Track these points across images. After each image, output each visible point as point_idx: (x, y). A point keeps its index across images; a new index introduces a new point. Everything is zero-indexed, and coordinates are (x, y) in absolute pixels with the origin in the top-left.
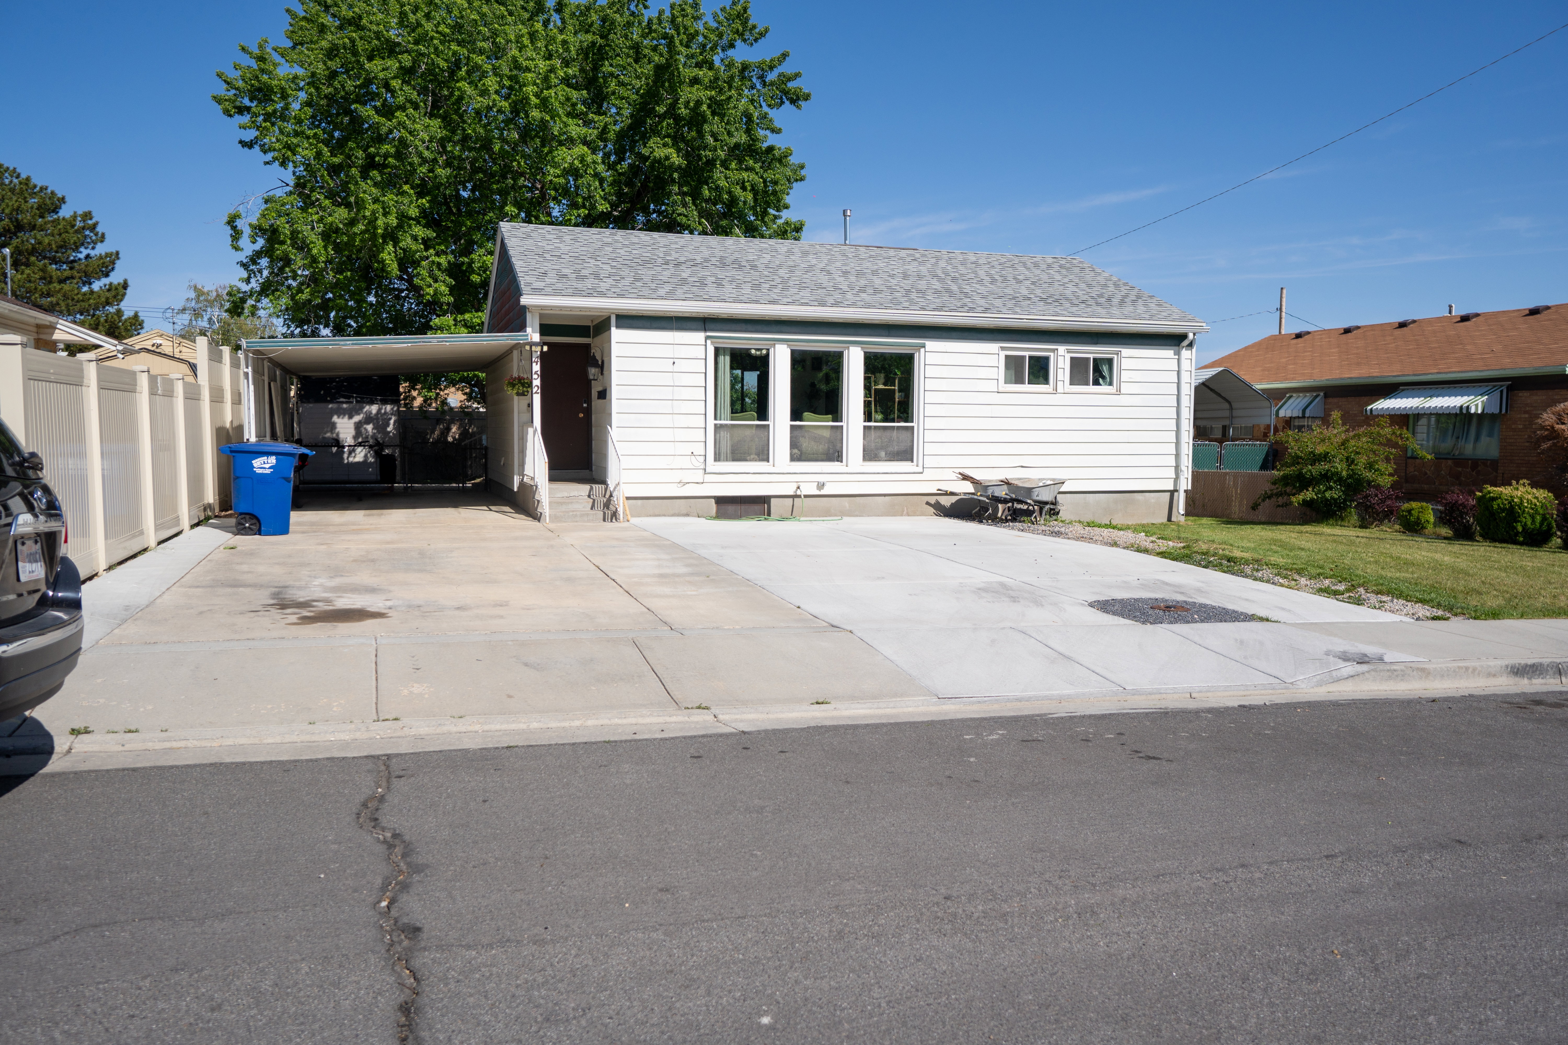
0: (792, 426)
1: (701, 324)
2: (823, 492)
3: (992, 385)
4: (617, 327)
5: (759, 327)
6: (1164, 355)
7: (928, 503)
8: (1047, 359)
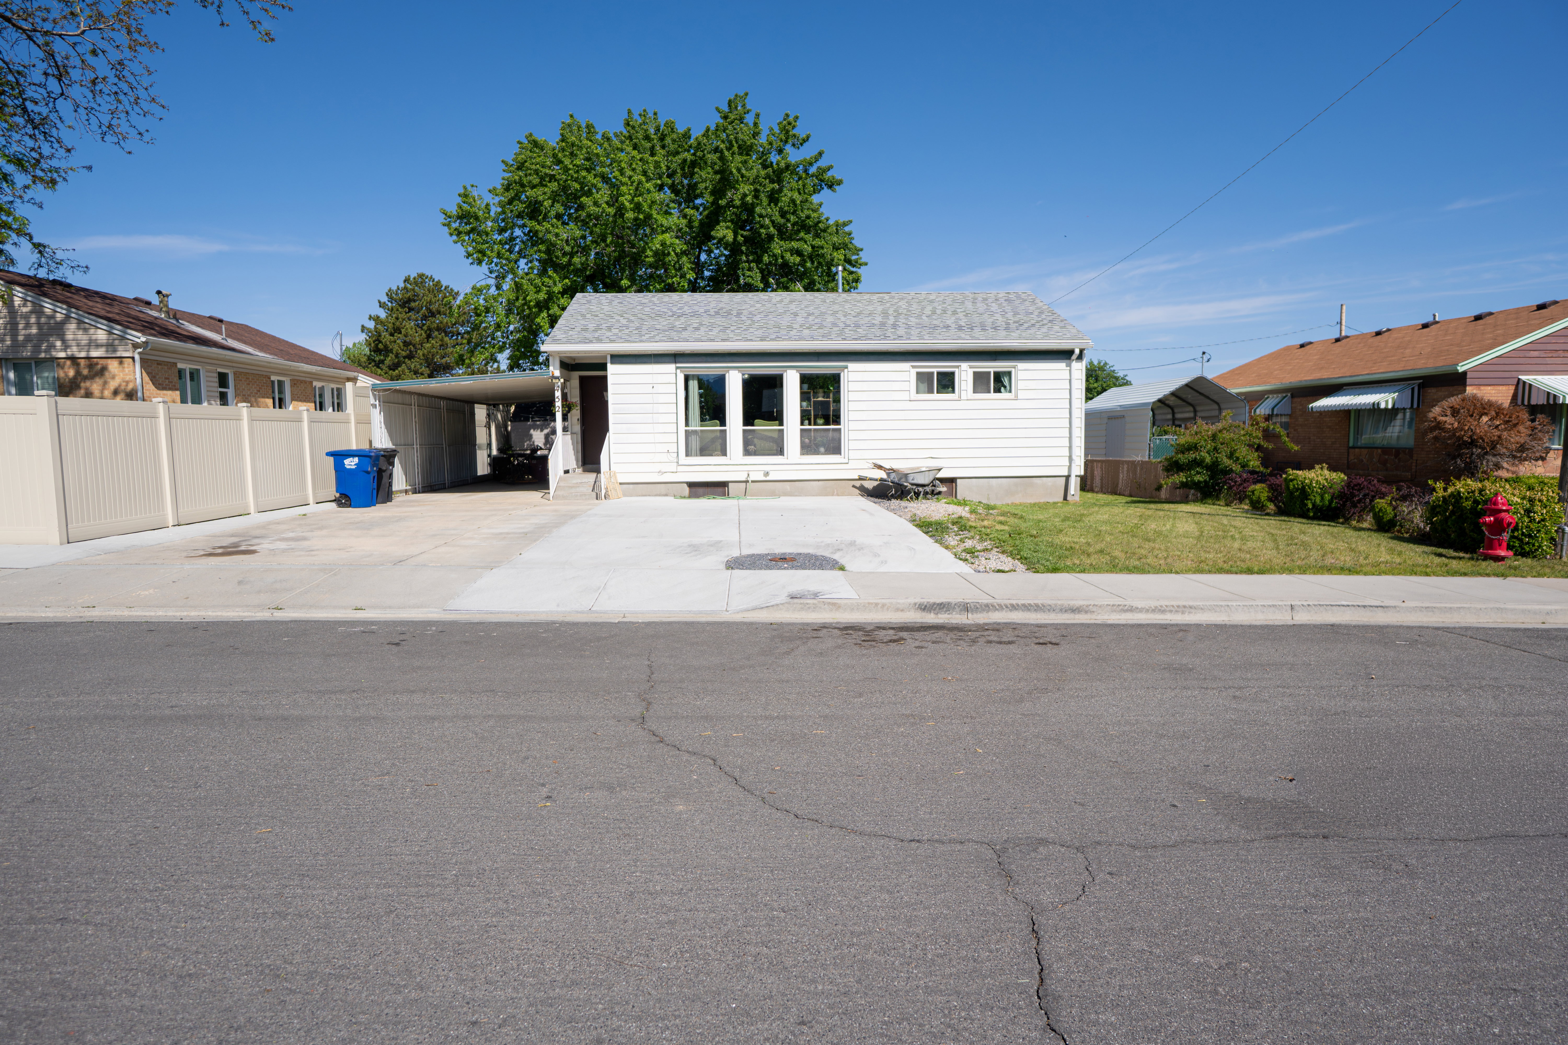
0: (744, 431)
1: (672, 359)
2: (768, 478)
3: (905, 396)
4: (612, 363)
5: (716, 359)
6: (1058, 367)
7: (854, 486)
8: (953, 374)
